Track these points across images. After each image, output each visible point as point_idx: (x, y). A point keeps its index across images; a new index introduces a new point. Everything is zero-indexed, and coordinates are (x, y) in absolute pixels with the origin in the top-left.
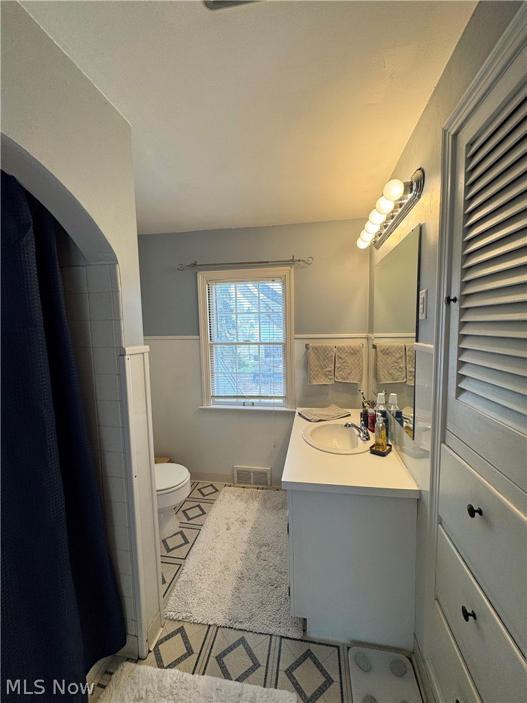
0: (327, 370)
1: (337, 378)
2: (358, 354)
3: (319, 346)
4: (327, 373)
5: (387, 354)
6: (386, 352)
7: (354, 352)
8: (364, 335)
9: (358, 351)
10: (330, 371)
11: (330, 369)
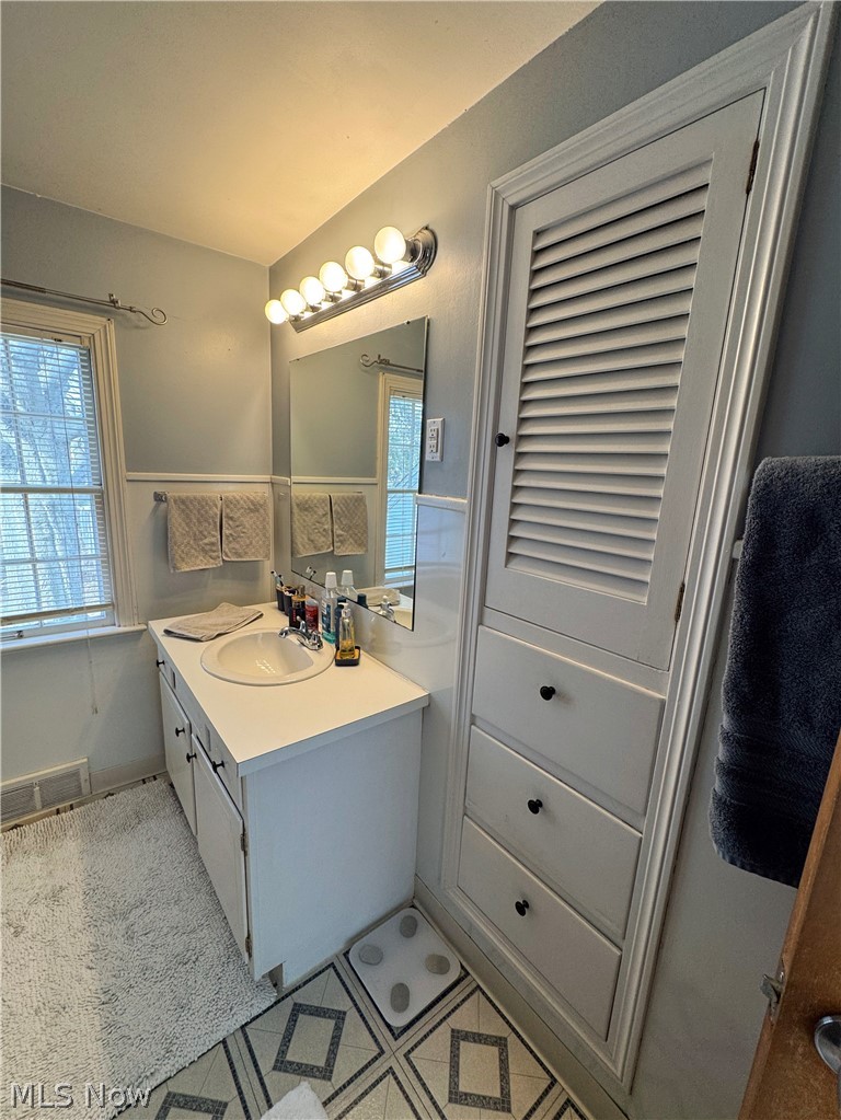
0: (206, 541)
1: (227, 556)
2: (262, 511)
3: (187, 498)
4: (208, 548)
5: (306, 510)
6: (306, 507)
7: (255, 507)
8: (267, 478)
9: (261, 506)
10: (213, 544)
11: (213, 540)
